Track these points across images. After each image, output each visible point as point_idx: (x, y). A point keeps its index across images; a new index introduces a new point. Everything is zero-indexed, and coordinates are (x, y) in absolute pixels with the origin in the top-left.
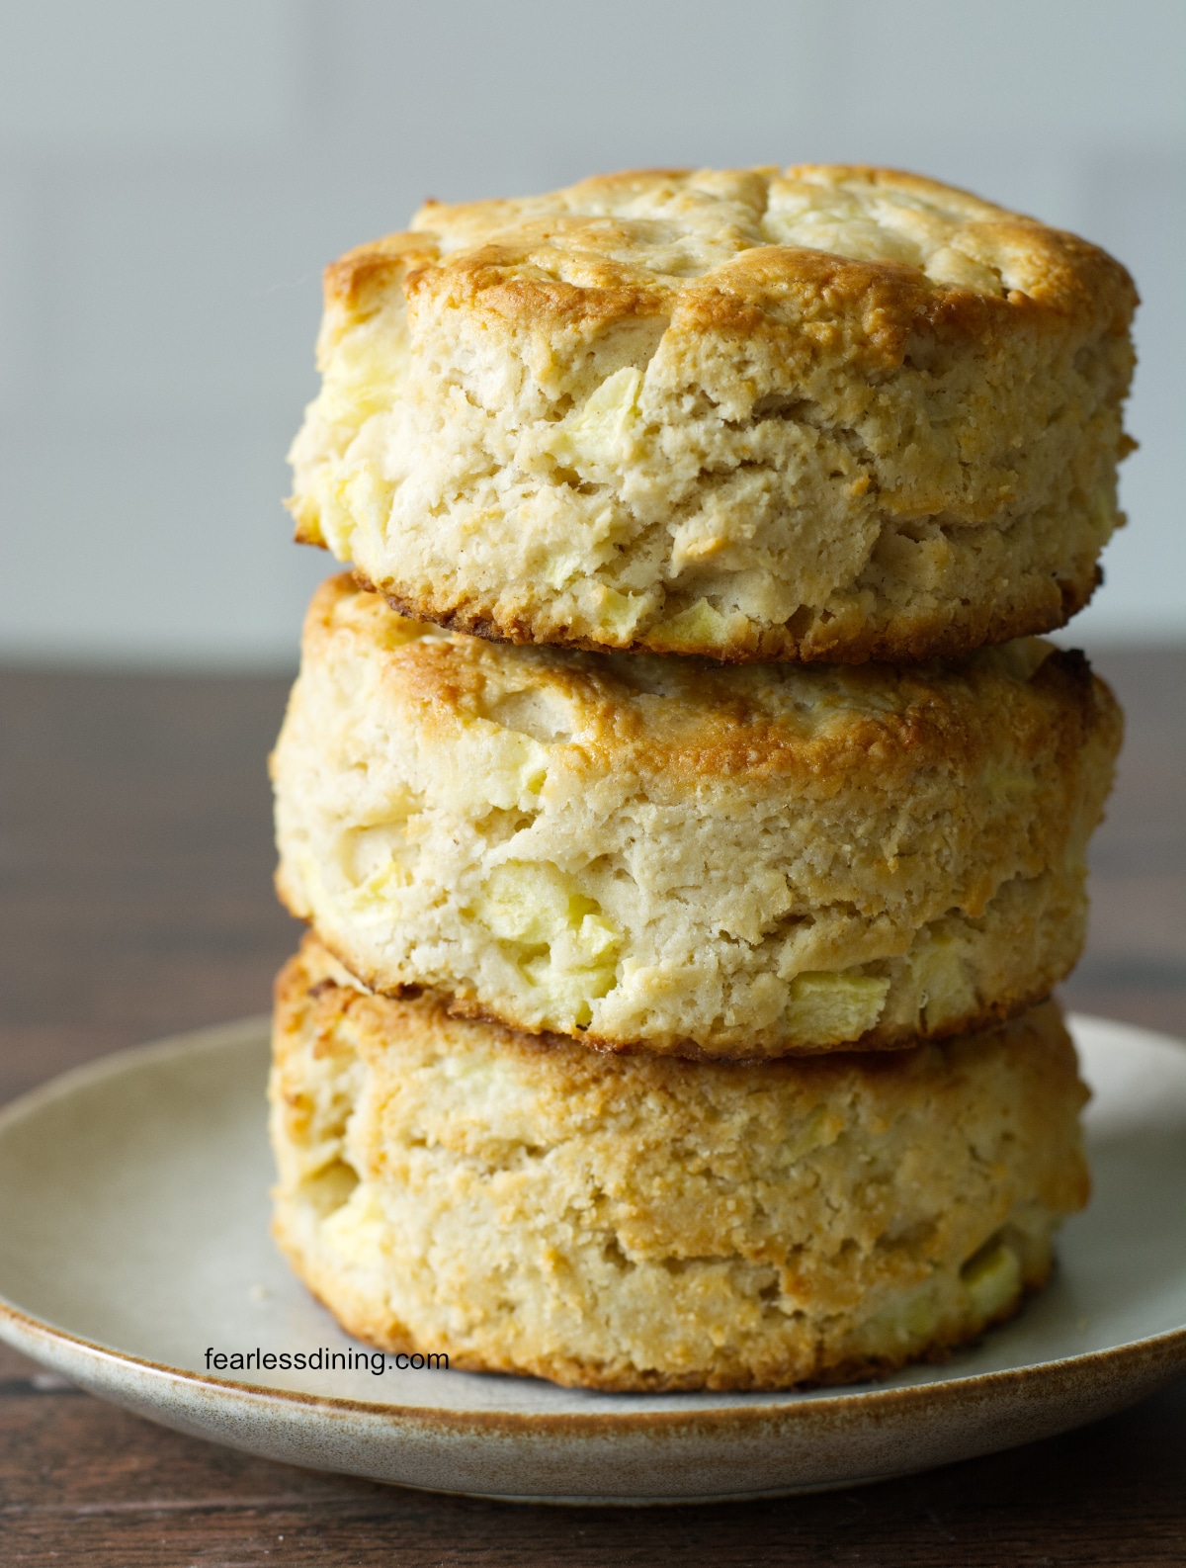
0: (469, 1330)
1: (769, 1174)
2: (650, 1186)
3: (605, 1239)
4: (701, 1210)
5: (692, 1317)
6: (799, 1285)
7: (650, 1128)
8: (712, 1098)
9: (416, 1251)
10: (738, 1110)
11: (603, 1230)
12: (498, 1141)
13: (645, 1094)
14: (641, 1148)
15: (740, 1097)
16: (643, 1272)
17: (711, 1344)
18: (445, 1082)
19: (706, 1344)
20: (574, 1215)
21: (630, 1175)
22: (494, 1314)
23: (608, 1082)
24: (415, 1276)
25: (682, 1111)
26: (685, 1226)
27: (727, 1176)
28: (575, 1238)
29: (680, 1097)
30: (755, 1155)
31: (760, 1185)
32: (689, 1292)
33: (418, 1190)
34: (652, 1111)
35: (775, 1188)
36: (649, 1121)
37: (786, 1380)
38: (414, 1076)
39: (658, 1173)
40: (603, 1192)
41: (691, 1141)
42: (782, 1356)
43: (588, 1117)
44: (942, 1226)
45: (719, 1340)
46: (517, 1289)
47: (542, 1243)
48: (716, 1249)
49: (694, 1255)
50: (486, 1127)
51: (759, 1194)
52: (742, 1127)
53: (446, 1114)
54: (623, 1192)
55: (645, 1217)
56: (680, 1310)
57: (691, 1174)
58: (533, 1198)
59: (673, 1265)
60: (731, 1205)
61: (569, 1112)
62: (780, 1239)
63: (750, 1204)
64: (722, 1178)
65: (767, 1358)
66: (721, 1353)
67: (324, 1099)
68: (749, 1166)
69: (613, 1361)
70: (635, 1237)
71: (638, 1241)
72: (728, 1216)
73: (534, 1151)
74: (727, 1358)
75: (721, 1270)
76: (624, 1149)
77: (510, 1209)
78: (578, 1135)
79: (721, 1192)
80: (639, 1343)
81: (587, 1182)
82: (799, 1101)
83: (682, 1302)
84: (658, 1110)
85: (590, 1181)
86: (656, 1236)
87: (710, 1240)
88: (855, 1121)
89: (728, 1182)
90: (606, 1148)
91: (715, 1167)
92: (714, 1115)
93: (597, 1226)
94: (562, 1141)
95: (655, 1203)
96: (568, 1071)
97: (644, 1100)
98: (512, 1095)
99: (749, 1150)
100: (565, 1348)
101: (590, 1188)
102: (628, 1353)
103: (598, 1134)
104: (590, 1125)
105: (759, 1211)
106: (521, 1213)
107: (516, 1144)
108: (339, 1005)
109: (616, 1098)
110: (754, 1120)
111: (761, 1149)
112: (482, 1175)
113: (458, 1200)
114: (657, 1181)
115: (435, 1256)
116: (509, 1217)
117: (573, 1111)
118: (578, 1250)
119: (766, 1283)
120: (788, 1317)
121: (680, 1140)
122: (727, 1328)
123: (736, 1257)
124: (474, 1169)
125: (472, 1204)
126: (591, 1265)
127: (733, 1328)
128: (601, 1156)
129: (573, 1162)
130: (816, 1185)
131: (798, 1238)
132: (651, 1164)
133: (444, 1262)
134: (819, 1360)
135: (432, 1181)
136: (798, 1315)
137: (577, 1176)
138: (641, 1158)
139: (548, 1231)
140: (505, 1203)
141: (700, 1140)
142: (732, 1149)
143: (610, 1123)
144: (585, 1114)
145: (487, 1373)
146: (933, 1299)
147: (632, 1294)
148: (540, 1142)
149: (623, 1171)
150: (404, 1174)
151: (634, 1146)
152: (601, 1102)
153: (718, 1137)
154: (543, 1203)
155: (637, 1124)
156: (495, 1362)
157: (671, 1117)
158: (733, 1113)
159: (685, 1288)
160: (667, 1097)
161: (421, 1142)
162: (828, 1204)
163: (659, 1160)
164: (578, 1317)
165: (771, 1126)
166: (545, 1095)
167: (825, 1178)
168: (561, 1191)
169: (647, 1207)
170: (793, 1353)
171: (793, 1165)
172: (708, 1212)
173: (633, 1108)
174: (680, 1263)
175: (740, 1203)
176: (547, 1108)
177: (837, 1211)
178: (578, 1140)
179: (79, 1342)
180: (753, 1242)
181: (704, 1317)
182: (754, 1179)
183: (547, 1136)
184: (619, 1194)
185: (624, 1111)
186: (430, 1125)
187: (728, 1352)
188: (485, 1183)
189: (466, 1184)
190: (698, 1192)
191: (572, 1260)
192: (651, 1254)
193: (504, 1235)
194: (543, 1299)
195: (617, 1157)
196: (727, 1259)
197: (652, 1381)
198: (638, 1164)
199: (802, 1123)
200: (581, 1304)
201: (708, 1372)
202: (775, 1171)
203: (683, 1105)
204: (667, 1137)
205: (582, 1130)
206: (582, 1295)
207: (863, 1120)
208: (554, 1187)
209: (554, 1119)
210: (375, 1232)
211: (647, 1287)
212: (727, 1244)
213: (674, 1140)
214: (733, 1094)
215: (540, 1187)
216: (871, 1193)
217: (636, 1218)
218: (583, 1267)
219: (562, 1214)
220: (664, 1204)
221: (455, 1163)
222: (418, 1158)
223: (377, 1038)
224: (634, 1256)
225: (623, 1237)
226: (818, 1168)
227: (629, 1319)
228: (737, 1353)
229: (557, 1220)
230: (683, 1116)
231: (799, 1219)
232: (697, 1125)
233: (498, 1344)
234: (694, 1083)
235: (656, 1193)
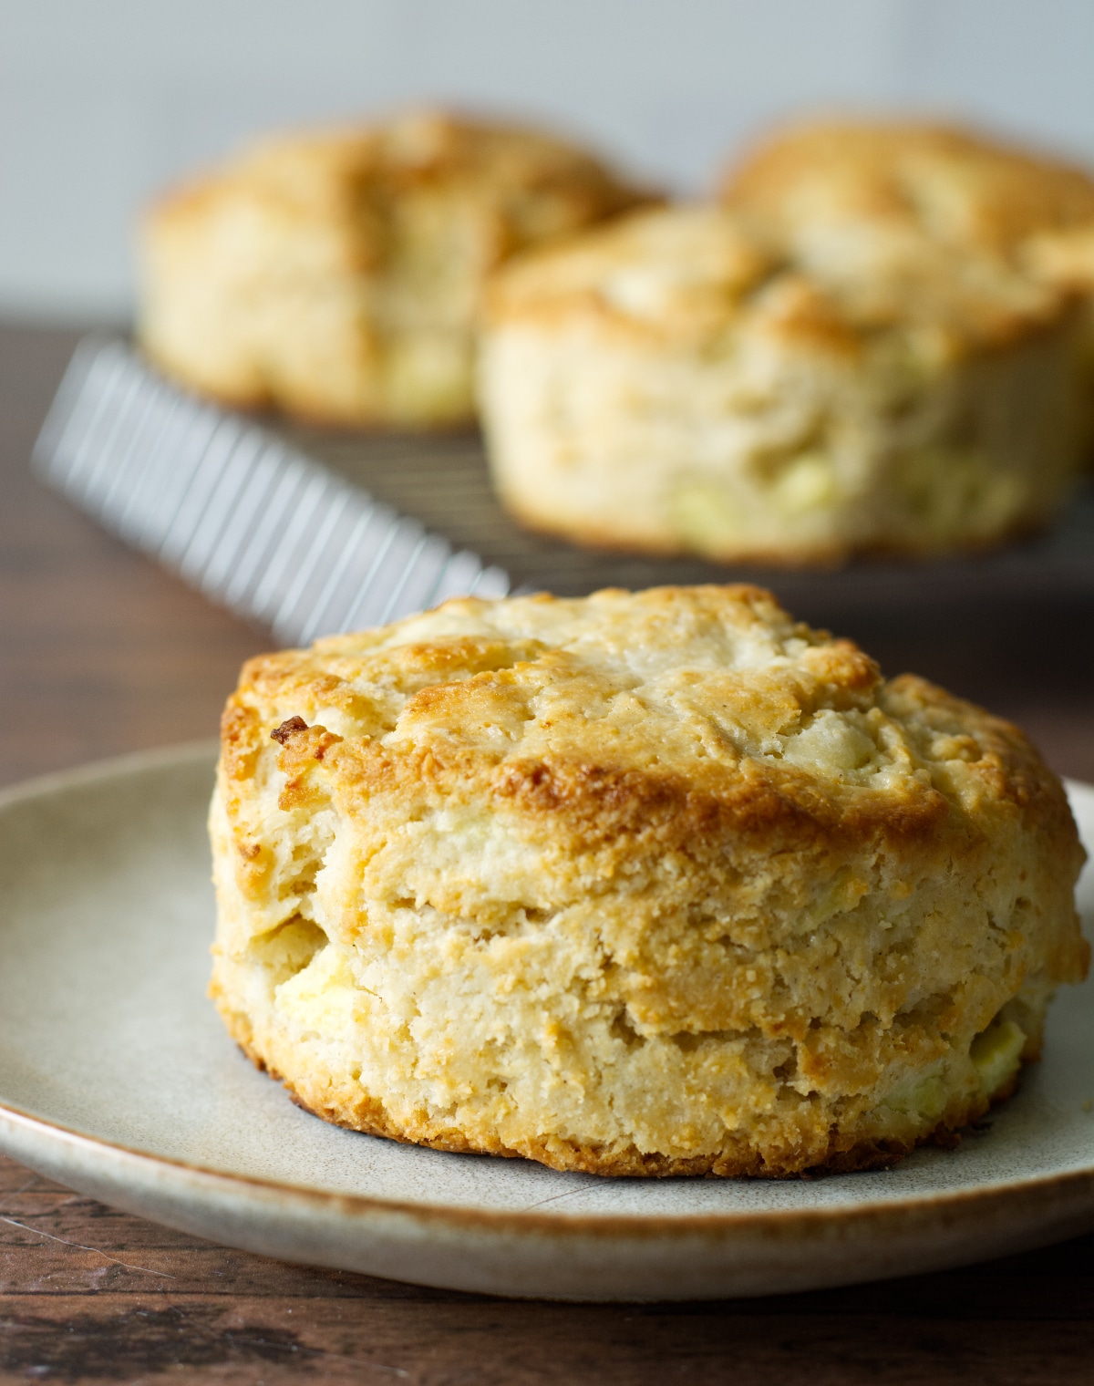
0: (452, 1110)
1: (789, 942)
2: (665, 955)
3: (613, 1011)
4: (719, 980)
5: (704, 1098)
6: (817, 1064)
7: (666, 892)
8: (733, 860)
9: (396, 1021)
10: (760, 873)
11: (611, 1003)
12: (496, 903)
13: (662, 855)
14: (656, 913)
15: (763, 859)
16: (652, 1049)
17: (722, 1127)
18: (436, 837)
19: (716, 1125)
20: (581, 986)
21: (644, 942)
22: (484, 1091)
23: (622, 841)
24: (393, 1048)
25: (702, 873)
26: (701, 998)
27: (747, 944)
28: (580, 1011)
29: (700, 859)
30: (778, 921)
31: (780, 954)
32: (701, 1071)
33: (402, 956)
34: (670, 873)
35: (796, 957)
36: (665, 884)
37: (797, 1165)
38: (401, 830)
39: (674, 941)
40: (613, 960)
41: (710, 906)
42: (794, 1140)
43: (599, 879)
44: (957, 998)
45: (731, 1123)
46: (513, 1065)
47: (544, 1016)
48: (734, 1024)
49: (710, 1030)
50: (483, 889)
51: (779, 965)
52: (764, 892)
53: (438, 872)
54: (635, 961)
55: (660, 989)
56: (690, 1090)
57: (709, 942)
58: (535, 966)
59: (685, 1041)
60: (751, 975)
61: (577, 872)
62: (800, 1012)
63: (770, 975)
64: (740, 946)
65: (779, 1143)
66: (731, 1137)
67: (284, 852)
68: (770, 933)
69: (612, 1144)
70: (648, 1010)
71: (651, 1014)
72: (748, 988)
73: (534, 914)
74: (736, 1141)
75: (736, 1047)
76: (638, 914)
77: (510, 979)
78: (587, 898)
79: (740, 961)
80: (643, 1125)
81: (596, 950)
82: (824, 863)
83: (694, 1082)
84: (675, 873)
85: (599, 948)
86: (671, 1008)
87: (728, 1014)
88: (877, 886)
89: (747, 950)
90: (617, 913)
91: (735, 935)
92: (735, 877)
93: (605, 998)
94: (568, 905)
95: (670, 973)
96: (577, 828)
97: (660, 861)
98: (511, 854)
99: (771, 916)
100: (563, 1129)
101: (599, 957)
102: (631, 1135)
103: (609, 898)
104: (600, 888)
105: (779, 981)
106: (521, 982)
107: (515, 907)
108: (312, 751)
109: (630, 858)
110: (777, 883)
111: (783, 915)
112: (477, 941)
113: (449, 966)
114: (673, 949)
115: (418, 1027)
116: (508, 987)
117: (582, 872)
118: (584, 1024)
119: (780, 1061)
120: (801, 1098)
121: (698, 905)
122: (740, 1110)
123: (754, 1032)
124: (468, 933)
125: (466, 972)
126: (596, 1040)
127: (746, 1110)
128: (613, 921)
129: (581, 928)
130: (837, 954)
131: (817, 1012)
132: (666, 930)
133: (429, 1033)
134: (832, 1144)
135: (419, 945)
136: (813, 1095)
137: (585, 943)
138: (656, 924)
139: (550, 1004)
140: (503, 971)
141: (719, 905)
142: (753, 914)
143: (623, 885)
144: (595, 875)
145: (468, 1154)
146: (943, 1077)
147: (640, 1072)
148: (544, 905)
149: (636, 938)
150: (388, 937)
151: (649, 911)
152: (614, 863)
153: (738, 901)
154: (547, 973)
155: (651, 887)
156: (481, 1142)
157: (690, 880)
158: (754, 876)
159: (697, 1066)
160: (686, 858)
161: (408, 903)
162: (849, 975)
163: (675, 927)
164: (580, 1096)
165: (795, 890)
166: (552, 854)
167: (845, 947)
168: (568, 959)
169: (661, 977)
170: (807, 1136)
171: (813, 932)
172: (726, 983)
173: (648, 870)
174: (693, 1037)
175: (760, 973)
176: (553, 868)
177: (858, 982)
178: (587, 905)
179: (45, 1123)
180: (773, 1015)
181: (717, 1099)
182: (774, 947)
183: (552, 899)
184: (631, 963)
185: (638, 873)
186: (419, 885)
187: (737, 1136)
188: (480, 949)
189: (459, 951)
190: (716, 961)
191: (576, 1035)
192: (664, 1028)
193: (500, 1005)
194: (542, 1077)
195: (629, 923)
196: (746, 1034)
197: (653, 1166)
198: (653, 931)
199: (823, 887)
200: (584, 1082)
201: (715, 1157)
202: (794, 938)
203: (703, 867)
204: (683, 902)
205: (594, 893)
206: (586, 1073)
207: (885, 884)
208: (560, 955)
209: (560, 881)
210: (347, 999)
211: (656, 1065)
212: (745, 1018)
213: (692, 905)
214: (756, 856)
215: (544, 955)
216: (891, 963)
217: (647, 990)
218: (588, 1042)
219: (567, 984)
220: (680, 974)
221: (446, 927)
222: (403, 921)
223: (357, 788)
224: (644, 1029)
225: (633, 1010)
226: (840, 938)
227: (635, 1099)
228: (747, 1136)
229: (562, 991)
230: (702, 879)
231: (820, 990)
232: (717, 888)
233: (485, 1123)
234: (716, 844)
235: (672, 962)
